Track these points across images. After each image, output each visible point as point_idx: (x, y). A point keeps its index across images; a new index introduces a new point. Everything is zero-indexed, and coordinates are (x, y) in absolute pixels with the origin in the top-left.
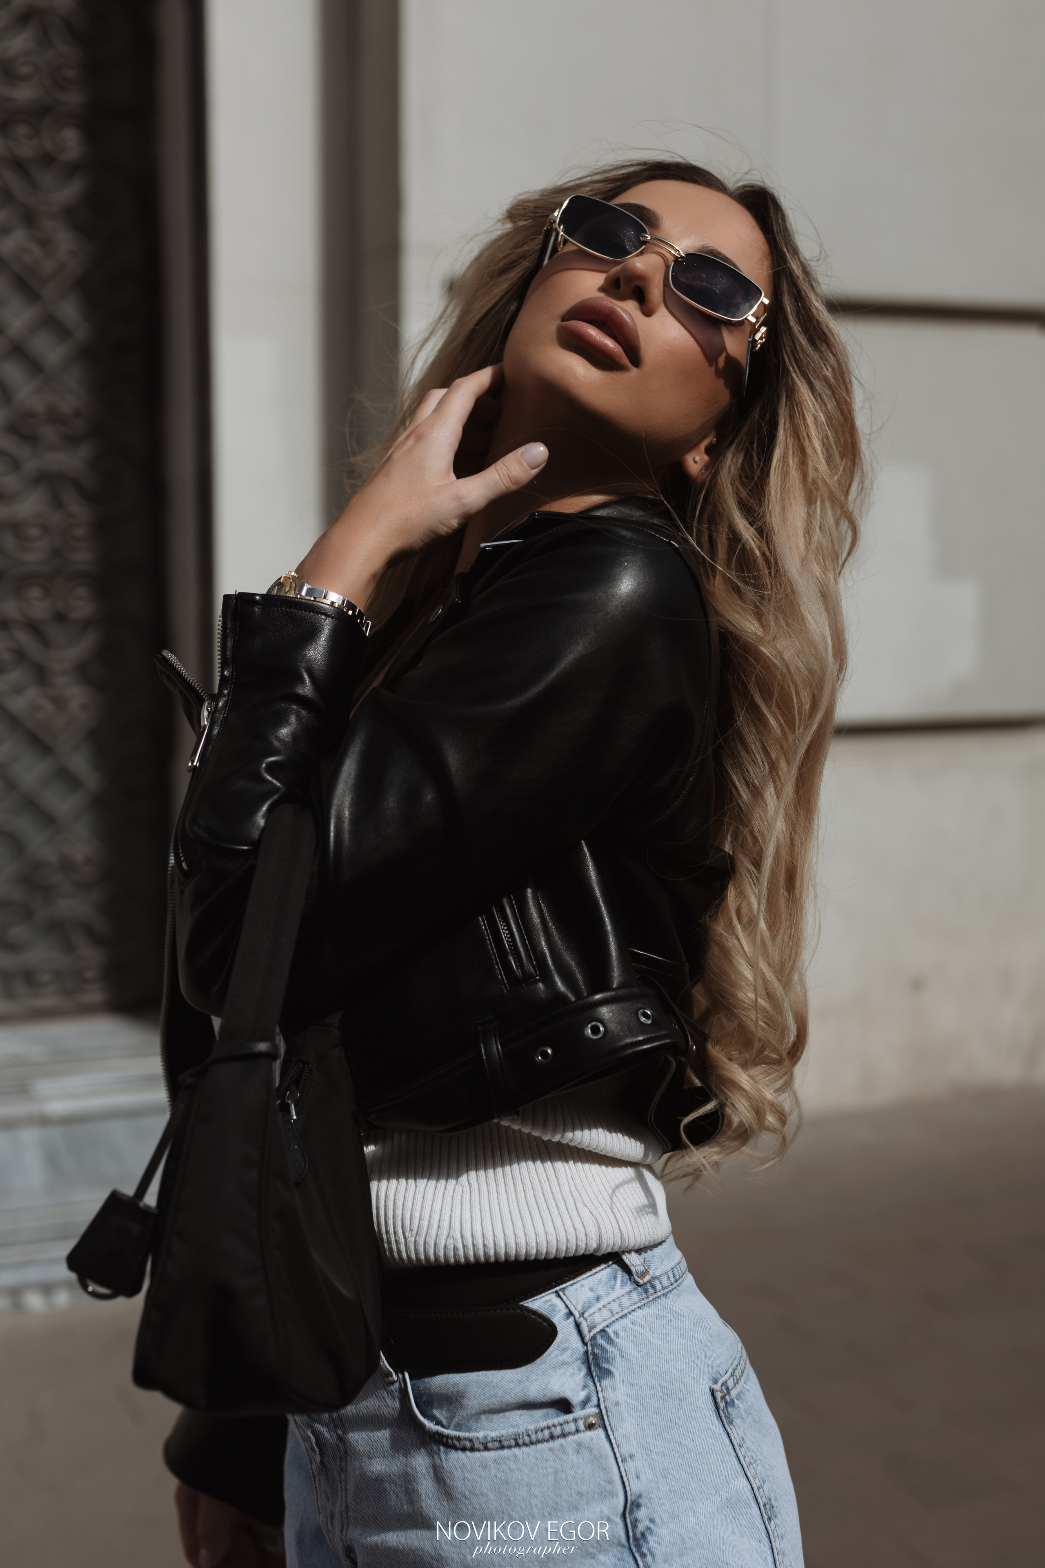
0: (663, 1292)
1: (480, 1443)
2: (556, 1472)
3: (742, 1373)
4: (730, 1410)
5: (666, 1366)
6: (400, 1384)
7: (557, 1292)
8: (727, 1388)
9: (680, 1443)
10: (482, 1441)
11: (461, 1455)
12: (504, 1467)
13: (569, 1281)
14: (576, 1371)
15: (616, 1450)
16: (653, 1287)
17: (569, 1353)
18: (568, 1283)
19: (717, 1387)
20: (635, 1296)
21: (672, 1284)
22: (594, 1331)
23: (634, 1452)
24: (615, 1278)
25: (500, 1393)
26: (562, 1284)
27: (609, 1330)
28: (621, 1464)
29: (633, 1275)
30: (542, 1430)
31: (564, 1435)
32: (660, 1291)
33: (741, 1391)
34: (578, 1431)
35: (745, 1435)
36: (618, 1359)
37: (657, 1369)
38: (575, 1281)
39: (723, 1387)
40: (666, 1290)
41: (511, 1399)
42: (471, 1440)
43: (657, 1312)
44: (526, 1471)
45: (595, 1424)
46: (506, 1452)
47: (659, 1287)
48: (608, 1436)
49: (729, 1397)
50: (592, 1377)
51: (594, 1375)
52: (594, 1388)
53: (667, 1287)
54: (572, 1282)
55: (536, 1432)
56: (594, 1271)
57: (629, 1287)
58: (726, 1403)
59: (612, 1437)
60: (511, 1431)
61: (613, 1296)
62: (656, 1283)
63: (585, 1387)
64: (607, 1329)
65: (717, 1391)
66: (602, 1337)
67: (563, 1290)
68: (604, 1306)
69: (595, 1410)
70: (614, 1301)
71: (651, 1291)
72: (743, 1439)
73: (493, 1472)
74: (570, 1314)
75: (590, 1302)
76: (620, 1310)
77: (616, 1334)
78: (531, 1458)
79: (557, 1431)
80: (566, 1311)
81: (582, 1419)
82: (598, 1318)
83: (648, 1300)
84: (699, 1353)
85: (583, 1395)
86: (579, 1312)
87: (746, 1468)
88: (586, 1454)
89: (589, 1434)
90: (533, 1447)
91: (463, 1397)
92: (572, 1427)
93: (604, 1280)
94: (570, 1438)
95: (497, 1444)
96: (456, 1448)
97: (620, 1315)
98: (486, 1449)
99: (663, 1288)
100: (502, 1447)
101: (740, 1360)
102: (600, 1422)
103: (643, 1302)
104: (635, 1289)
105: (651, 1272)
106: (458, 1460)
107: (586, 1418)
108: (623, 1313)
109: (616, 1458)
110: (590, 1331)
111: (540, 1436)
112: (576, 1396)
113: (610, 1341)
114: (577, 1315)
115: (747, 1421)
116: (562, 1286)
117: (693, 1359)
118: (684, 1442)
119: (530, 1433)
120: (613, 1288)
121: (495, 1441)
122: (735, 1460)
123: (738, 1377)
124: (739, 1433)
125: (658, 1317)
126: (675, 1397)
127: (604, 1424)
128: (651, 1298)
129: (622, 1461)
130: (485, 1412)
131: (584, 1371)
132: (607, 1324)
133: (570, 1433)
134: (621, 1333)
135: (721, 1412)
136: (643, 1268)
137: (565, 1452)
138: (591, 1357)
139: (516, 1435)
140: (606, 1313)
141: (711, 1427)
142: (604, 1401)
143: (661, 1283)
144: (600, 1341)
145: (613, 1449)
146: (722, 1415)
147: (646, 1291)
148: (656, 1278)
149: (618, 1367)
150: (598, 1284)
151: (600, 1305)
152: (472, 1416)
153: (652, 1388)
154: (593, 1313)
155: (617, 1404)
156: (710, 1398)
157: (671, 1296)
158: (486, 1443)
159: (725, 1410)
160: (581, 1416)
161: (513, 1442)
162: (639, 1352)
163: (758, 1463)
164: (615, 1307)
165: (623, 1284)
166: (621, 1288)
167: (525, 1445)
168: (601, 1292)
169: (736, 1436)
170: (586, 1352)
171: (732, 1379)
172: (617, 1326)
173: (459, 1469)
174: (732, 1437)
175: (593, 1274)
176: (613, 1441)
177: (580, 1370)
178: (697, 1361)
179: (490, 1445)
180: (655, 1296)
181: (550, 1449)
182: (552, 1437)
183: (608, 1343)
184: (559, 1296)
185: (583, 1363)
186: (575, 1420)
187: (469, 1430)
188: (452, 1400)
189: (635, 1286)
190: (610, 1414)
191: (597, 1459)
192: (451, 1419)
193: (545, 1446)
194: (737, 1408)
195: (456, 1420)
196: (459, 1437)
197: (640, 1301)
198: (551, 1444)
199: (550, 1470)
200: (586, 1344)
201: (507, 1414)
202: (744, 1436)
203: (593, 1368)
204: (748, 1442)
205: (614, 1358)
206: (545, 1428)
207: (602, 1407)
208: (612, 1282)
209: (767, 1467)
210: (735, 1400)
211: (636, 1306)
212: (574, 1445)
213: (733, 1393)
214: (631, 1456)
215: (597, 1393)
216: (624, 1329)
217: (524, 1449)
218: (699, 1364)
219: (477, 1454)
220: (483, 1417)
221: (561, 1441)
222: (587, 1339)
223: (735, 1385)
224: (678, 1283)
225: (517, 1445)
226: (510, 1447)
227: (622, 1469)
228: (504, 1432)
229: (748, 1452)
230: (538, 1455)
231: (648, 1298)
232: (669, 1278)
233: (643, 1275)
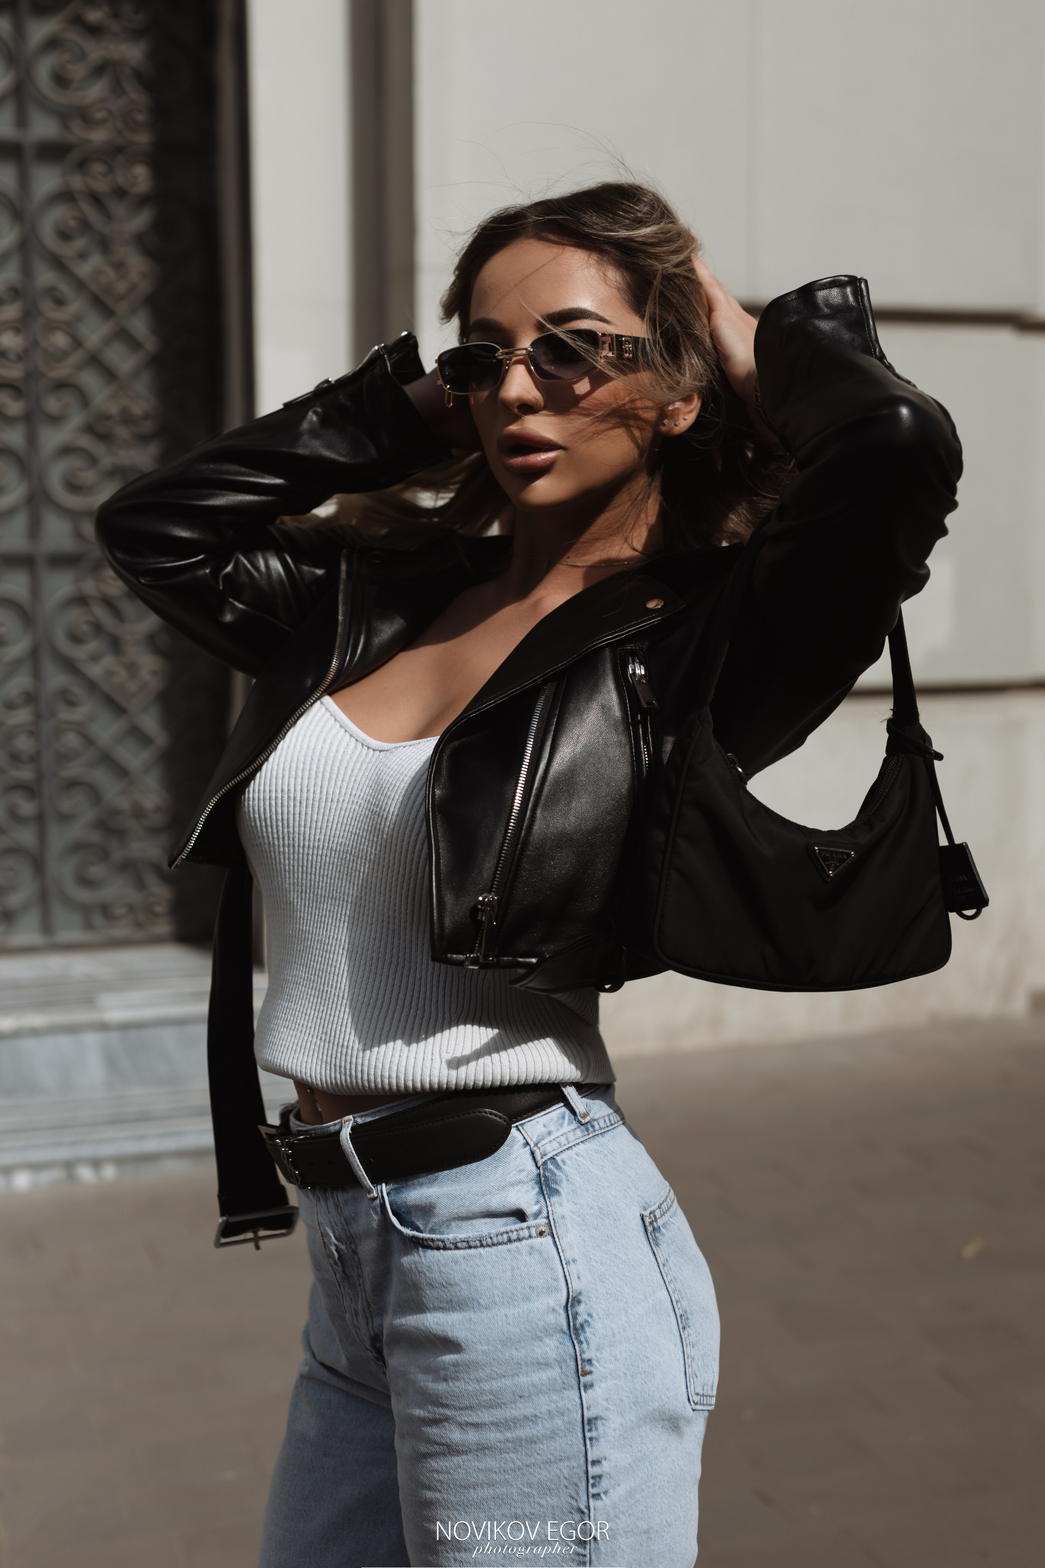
0: (600, 1132)
1: (451, 1243)
2: (513, 1269)
3: (669, 1209)
4: (657, 1235)
5: (603, 1192)
6: (380, 1200)
7: (517, 1126)
8: (655, 1216)
9: (616, 1255)
10: (452, 1241)
11: (436, 1252)
12: (472, 1263)
13: (526, 1118)
14: (530, 1189)
15: (561, 1254)
16: (593, 1127)
17: (524, 1174)
18: (526, 1120)
19: (646, 1213)
20: (579, 1133)
21: (608, 1127)
22: (546, 1158)
23: (576, 1257)
24: (563, 1118)
25: (467, 1204)
26: (521, 1120)
27: (558, 1158)
28: (565, 1266)
29: (577, 1116)
30: (502, 1235)
31: (519, 1239)
32: (598, 1130)
33: (667, 1222)
34: (530, 1237)
35: (670, 1257)
36: (564, 1182)
37: (595, 1193)
38: (532, 1118)
39: (652, 1215)
40: (603, 1131)
41: (476, 1208)
42: (443, 1241)
43: (596, 1147)
44: (489, 1267)
45: (544, 1232)
46: (473, 1251)
47: (597, 1127)
48: (555, 1243)
49: (657, 1224)
50: (543, 1195)
51: (545, 1193)
52: (544, 1203)
53: (604, 1128)
54: (529, 1119)
55: (497, 1236)
56: (547, 1111)
57: (574, 1125)
58: (654, 1228)
59: (558, 1243)
60: (476, 1234)
61: (562, 1131)
62: (595, 1123)
63: (537, 1202)
64: (556, 1157)
65: (646, 1217)
66: (552, 1163)
67: (522, 1125)
68: (554, 1139)
69: (546, 1221)
70: (562, 1135)
71: (591, 1129)
72: (667, 1260)
73: (463, 1266)
74: (527, 1144)
75: (543, 1136)
76: (566, 1143)
77: (563, 1162)
78: (493, 1257)
79: (514, 1236)
80: (524, 1141)
81: (534, 1227)
82: (549, 1148)
83: (588, 1137)
84: (630, 1185)
85: (535, 1208)
86: (534, 1142)
87: (667, 1283)
88: (536, 1256)
89: (540, 1240)
90: (494, 1248)
91: (434, 1207)
92: (525, 1233)
93: (555, 1119)
94: (524, 1242)
95: (465, 1244)
96: (432, 1248)
97: (567, 1147)
98: (457, 1248)
99: (601, 1129)
100: (470, 1247)
101: (666, 1198)
102: (549, 1231)
103: (585, 1138)
104: (578, 1127)
105: (591, 1115)
106: (434, 1257)
107: (537, 1226)
108: (569, 1145)
109: (561, 1261)
110: (542, 1158)
111: (500, 1239)
112: (530, 1209)
113: (558, 1166)
114: (532, 1145)
115: (672, 1247)
116: (521, 1122)
117: (626, 1188)
118: (619, 1254)
119: (492, 1236)
120: (562, 1125)
121: (463, 1241)
122: (659, 1275)
123: (664, 1210)
124: (664, 1255)
125: (597, 1152)
126: (611, 1217)
127: (552, 1233)
128: (591, 1135)
129: (566, 1264)
130: (455, 1219)
131: (537, 1189)
132: (557, 1153)
133: (524, 1238)
134: (567, 1161)
135: (649, 1234)
136: (585, 1111)
137: (520, 1253)
138: (543, 1179)
139: (480, 1237)
140: (555, 1145)
141: (640, 1245)
142: (553, 1214)
143: (599, 1124)
144: (550, 1166)
145: (559, 1253)
146: (650, 1236)
147: (587, 1130)
148: (595, 1120)
149: (564, 1188)
150: (550, 1122)
151: (551, 1138)
152: (444, 1222)
153: (592, 1208)
154: (545, 1144)
155: (563, 1217)
156: (640, 1222)
157: (608, 1136)
158: (456, 1243)
159: (653, 1234)
160: (533, 1225)
161: (478, 1243)
162: (581, 1178)
163: (678, 1281)
164: (563, 1140)
165: (570, 1123)
166: (568, 1126)
167: (488, 1246)
168: (552, 1128)
169: (661, 1256)
170: (539, 1175)
171: (659, 1210)
172: (564, 1156)
173: (435, 1264)
174: (657, 1256)
175: (546, 1114)
176: (559, 1247)
177: (533, 1188)
178: (629, 1191)
179: (459, 1245)
180: (594, 1134)
181: (508, 1250)
182: (510, 1241)
183: (557, 1169)
184: (519, 1130)
185: (536, 1183)
186: (529, 1228)
187: (442, 1234)
188: (427, 1210)
189: (579, 1124)
190: (557, 1225)
191: (545, 1260)
192: (426, 1225)
193: (504, 1247)
194: (663, 1235)
195: (430, 1226)
196: (432, 1239)
197: (582, 1137)
198: (509, 1246)
199: (508, 1267)
200: (538, 1168)
201: (474, 1222)
202: (668, 1258)
203: (544, 1188)
204: (671, 1264)
205: (561, 1181)
206: (504, 1233)
207: (551, 1218)
208: (561, 1121)
209: (686, 1286)
210: (661, 1228)
211: (579, 1141)
212: (527, 1248)
213: (660, 1222)
214: (574, 1261)
215: (547, 1207)
216: (570, 1158)
217: (487, 1249)
218: (631, 1193)
219: (449, 1252)
220: (453, 1224)
221: (517, 1244)
222: (540, 1164)
223: (661, 1216)
224: (613, 1127)
225: (482, 1246)
226: (476, 1247)
227: (566, 1270)
228: (470, 1235)
229: (670, 1272)
230: (498, 1254)
231: (588, 1134)
232: (605, 1121)
233: (585, 1116)
